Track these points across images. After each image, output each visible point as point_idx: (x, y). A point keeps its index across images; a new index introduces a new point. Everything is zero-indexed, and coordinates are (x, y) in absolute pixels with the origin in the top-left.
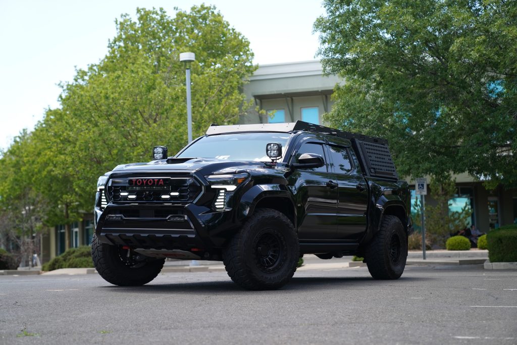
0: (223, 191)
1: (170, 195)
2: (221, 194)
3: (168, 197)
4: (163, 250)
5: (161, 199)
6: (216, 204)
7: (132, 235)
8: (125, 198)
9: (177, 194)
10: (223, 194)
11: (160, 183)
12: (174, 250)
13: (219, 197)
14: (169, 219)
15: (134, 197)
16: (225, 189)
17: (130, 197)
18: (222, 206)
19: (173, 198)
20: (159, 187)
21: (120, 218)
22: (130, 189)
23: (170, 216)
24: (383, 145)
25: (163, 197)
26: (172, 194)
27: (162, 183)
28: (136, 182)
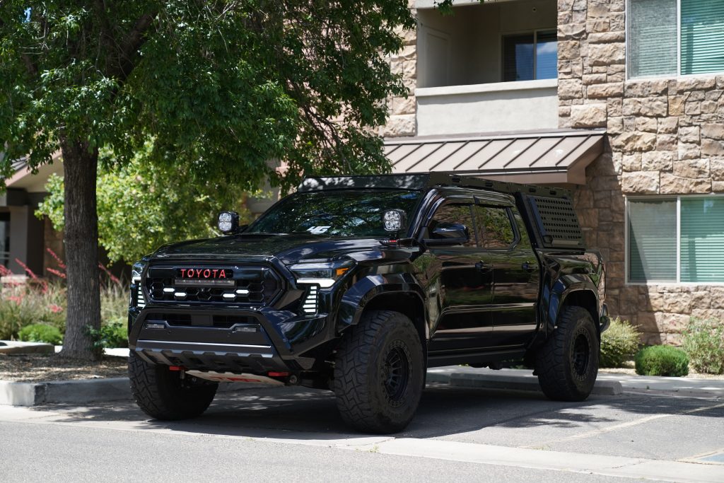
0: (315, 288)
1: (235, 293)
2: (312, 292)
3: (233, 296)
4: (227, 373)
5: (222, 299)
6: (305, 306)
7: (180, 351)
8: (171, 296)
9: (246, 292)
10: (315, 292)
11: (221, 275)
12: (243, 374)
13: (309, 297)
14: (234, 329)
15: (183, 294)
16: (318, 285)
17: (177, 294)
18: (314, 310)
19: (240, 298)
20: (220, 282)
21: (162, 327)
22: (177, 282)
23: (235, 325)
24: (565, 198)
25: (226, 296)
26: (239, 292)
27: (224, 275)
28: (186, 272)
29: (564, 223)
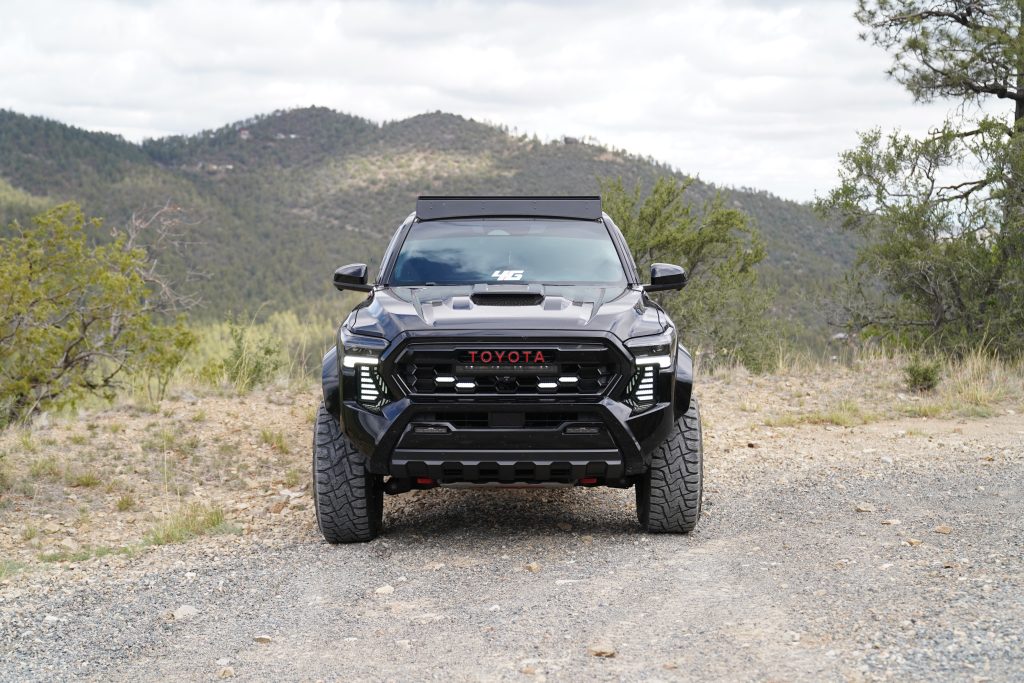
0: (651, 368)
1: (557, 382)
2: (647, 375)
3: (553, 385)
5: (538, 390)
6: (638, 393)
8: (450, 387)
10: (651, 374)
11: (537, 359)
13: (644, 381)
14: (564, 430)
15: (471, 385)
16: (656, 367)
17: (459, 385)
18: (651, 398)
19: (563, 388)
20: (532, 369)
21: (443, 430)
22: (459, 369)
23: (565, 424)
25: (542, 385)
26: (562, 379)
27: (542, 359)
28: (478, 356)
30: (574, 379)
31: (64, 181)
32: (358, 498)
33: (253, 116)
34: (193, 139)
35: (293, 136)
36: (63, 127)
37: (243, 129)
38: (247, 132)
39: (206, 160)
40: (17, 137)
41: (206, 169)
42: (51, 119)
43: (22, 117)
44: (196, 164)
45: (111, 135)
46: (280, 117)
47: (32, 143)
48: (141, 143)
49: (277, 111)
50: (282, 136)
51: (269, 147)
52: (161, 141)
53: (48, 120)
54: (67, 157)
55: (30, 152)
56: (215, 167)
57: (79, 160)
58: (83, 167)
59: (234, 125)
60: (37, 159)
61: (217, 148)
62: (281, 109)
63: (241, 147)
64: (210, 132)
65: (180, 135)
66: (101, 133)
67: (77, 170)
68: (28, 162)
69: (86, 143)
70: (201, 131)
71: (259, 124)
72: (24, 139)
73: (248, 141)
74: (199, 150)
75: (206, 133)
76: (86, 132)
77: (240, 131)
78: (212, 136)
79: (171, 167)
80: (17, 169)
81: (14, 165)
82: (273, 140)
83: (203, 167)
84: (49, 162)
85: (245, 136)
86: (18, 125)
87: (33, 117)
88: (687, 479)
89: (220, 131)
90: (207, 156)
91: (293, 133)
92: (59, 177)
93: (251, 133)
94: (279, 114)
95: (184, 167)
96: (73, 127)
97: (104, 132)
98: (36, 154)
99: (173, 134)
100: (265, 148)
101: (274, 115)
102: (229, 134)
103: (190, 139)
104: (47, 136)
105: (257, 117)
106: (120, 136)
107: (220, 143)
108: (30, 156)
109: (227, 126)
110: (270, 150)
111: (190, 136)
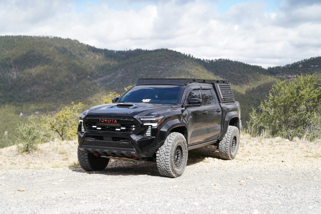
3: (119, 130)
5: (115, 131)
7: (99, 150)
8: (95, 129)
11: (115, 122)
13: (148, 130)
15: (100, 128)
16: (151, 126)
17: (98, 128)
18: (150, 135)
19: (122, 130)
20: (114, 125)
21: (92, 140)
22: (98, 124)
23: (121, 141)
24: (228, 83)
26: (122, 128)
28: (101, 120)
29: (228, 93)
30: (124, 128)
31: (243, 81)
32: (86, 159)
33: (303, 60)
34: (284, 67)
35: (316, 66)
36: (244, 64)
37: (300, 64)
38: (301, 65)
39: (288, 74)
40: (230, 67)
41: (287, 77)
42: (240, 62)
43: (232, 61)
44: (284, 75)
45: (258, 66)
46: (312, 60)
47: (234, 69)
48: (267, 69)
49: (312, 58)
50: (313, 66)
51: (309, 69)
52: (273, 68)
53: (239, 62)
54: (244, 73)
55: (234, 72)
56: (290, 76)
57: (248, 74)
58: (249, 76)
59: (297, 63)
60: (235, 74)
61: (291, 70)
62: (313, 57)
63: (299, 70)
64: (289, 65)
65: (279, 66)
66: (255, 66)
67: (247, 77)
68: (233, 75)
69: (250, 69)
70: (286, 65)
71: (305, 62)
72: (232, 68)
73: (301, 67)
74: (285, 71)
75: (288, 65)
76: (251, 65)
77: (299, 64)
78: (290, 66)
79: (276, 76)
80: (230, 77)
81: (228, 76)
82: (310, 67)
83: (286, 76)
84: (239, 75)
85: (300, 66)
86: (230, 64)
87: (235, 61)
88: (165, 160)
89: (292, 64)
90: (288, 73)
91: (316, 65)
92: (242, 79)
93: (302, 65)
94: (312, 59)
95: (280, 76)
96: (247, 64)
97: (256, 65)
98: (235, 72)
99: (277, 66)
100: (307, 70)
101: (310, 59)
102: (295, 65)
103: (283, 67)
104: (239, 67)
105: (305, 60)
106: (261, 67)
107: (292, 69)
108: (234, 73)
109: (295, 63)
110: (309, 71)
111: (283, 66)
